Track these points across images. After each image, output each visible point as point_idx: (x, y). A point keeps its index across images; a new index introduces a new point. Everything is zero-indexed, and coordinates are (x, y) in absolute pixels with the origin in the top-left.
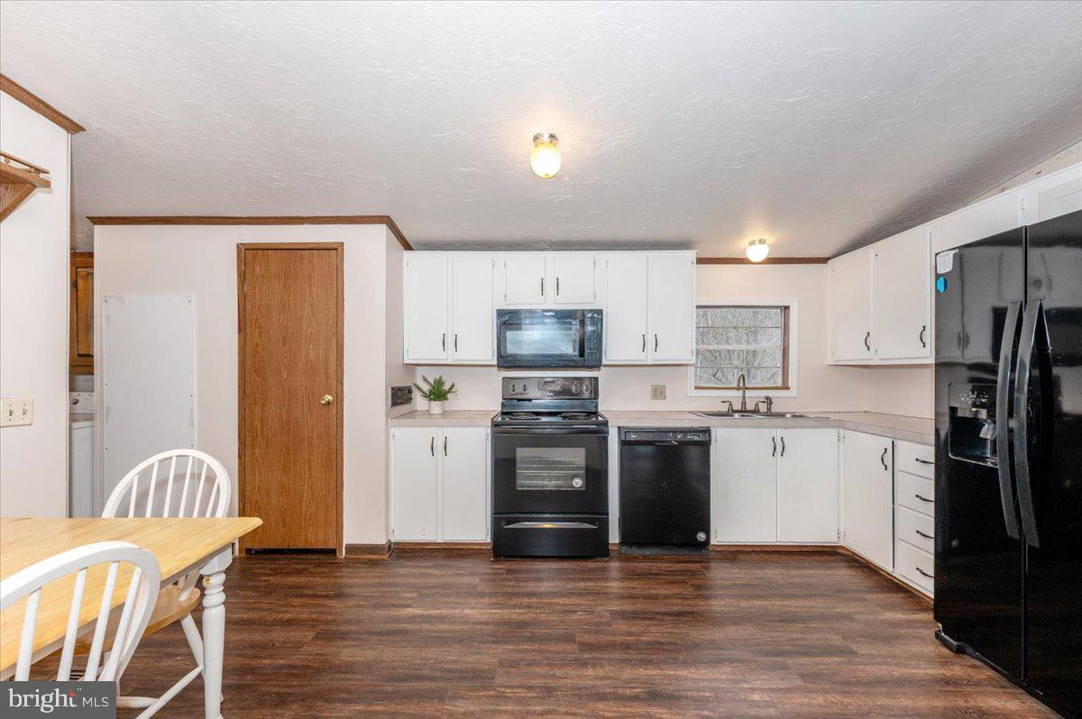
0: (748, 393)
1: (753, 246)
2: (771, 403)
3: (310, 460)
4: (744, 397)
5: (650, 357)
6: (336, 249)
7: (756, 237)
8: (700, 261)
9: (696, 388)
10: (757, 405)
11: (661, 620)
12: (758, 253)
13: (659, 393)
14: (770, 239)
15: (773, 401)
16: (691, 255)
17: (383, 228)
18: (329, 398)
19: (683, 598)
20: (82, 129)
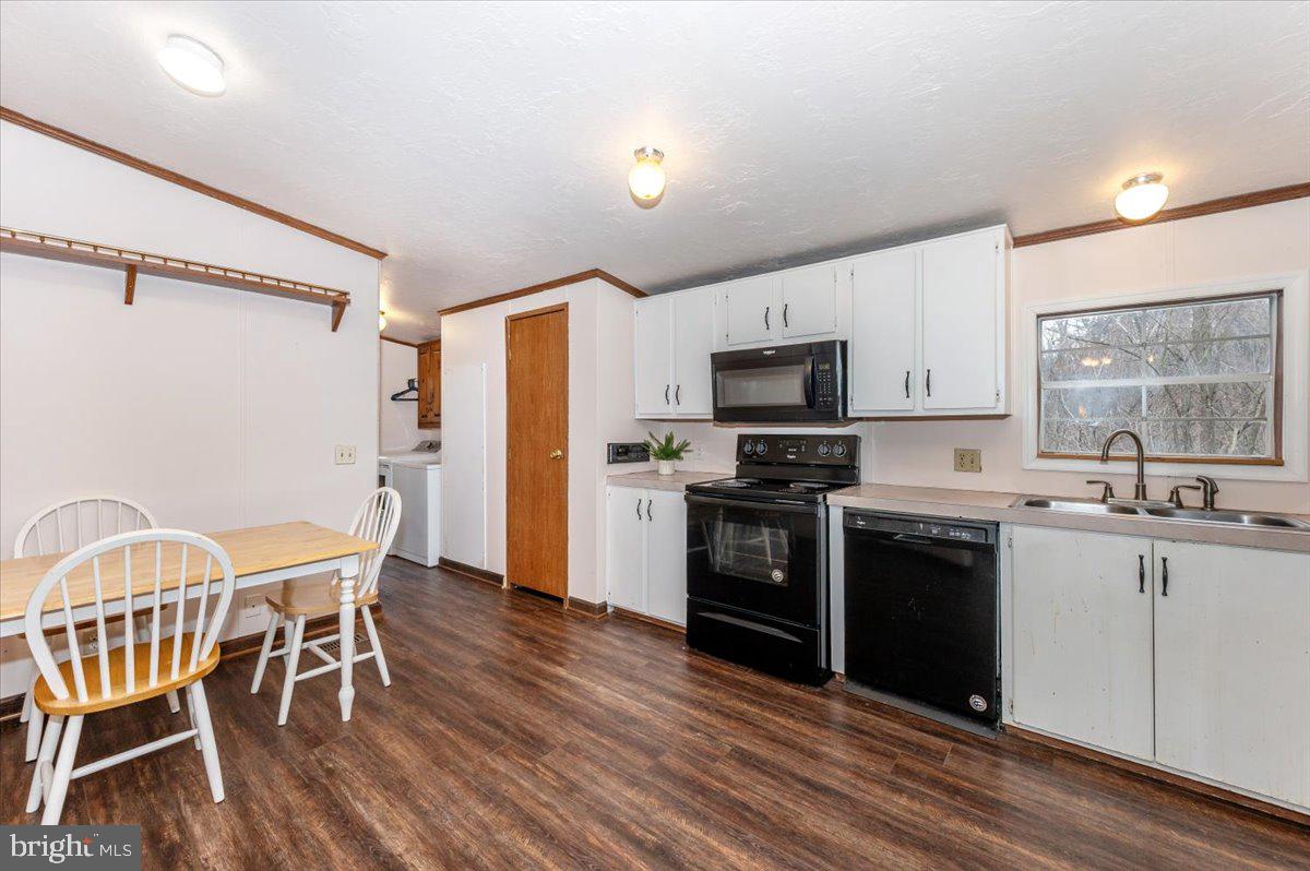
0: (1149, 468)
1: (1132, 190)
2: (1214, 492)
3: (547, 510)
4: (1141, 475)
5: (919, 405)
6: (561, 310)
7: (1141, 171)
8: (1019, 242)
9: (1042, 455)
10: (1175, 492)
11: (785, 784)
12: (1140, 202)
13: (967, 460)
14: (1171, 171)
15: (1220, 485)
16: (998, 233)
17: (597, 281)
18: (559, 453)
19: (859, 773)
20: (385, 255)
